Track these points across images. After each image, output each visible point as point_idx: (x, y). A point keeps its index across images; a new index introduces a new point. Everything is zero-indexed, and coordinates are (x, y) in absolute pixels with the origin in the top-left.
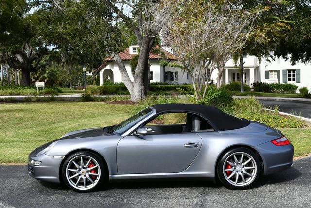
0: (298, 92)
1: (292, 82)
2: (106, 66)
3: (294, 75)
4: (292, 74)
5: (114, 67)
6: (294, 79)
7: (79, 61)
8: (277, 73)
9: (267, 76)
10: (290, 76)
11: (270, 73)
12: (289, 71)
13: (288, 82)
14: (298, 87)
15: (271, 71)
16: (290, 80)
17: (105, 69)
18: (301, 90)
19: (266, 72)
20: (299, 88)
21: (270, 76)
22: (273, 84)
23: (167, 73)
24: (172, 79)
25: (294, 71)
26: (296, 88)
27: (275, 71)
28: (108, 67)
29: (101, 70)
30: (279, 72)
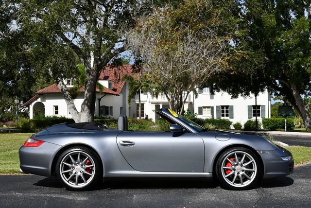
0: (232, 127)
1: (225, 118)
2: (37, 99)
3: (227, 111)
4: (225, 110)
5: (46, 100)
6: (227, 115)
7: (8, 92)
8: (210, 109)
9: (201, 112)
10: (223, 112)
11: (204, 109)
12: (223, 107)
13: (222, 118)
14: (232, 122)
15: (205, 107)
16: (223, 115)
17: (36, 102)
18: (235, 126)
19: (199, 108)
20: (233, 124)
21: (203, 112)
22: (208, 119)
23: (102, 107)
24: (107, 113)
25: (227, 107)
26: (230, 123)
27: (208, 107)
28: (39, 100)
29: (31, 103)
30: (212, 108)
